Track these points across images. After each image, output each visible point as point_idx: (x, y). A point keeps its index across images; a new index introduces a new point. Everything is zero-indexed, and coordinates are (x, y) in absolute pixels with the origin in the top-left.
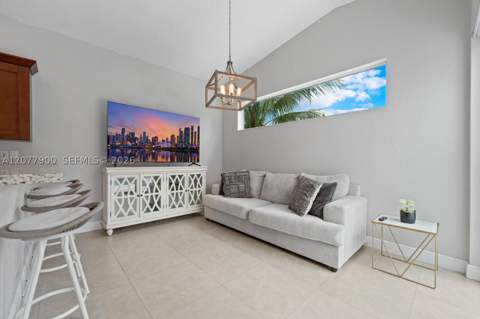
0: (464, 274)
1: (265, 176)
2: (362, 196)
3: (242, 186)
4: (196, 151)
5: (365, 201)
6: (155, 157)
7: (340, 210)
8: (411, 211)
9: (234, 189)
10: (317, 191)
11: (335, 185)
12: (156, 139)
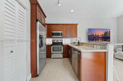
4: (109, 38)
12: (98, 35)
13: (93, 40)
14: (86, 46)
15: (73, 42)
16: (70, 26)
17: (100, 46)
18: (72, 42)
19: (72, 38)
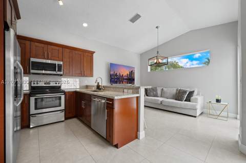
0: (236, 118)
1: (163, 89)
2: (202, 95)
3: (155, 93)
4: (134, 80)
5: (203, 97)
6: (123, 82)
7: (197, 99)
8: (219, 99)
9: (152, 94)
10: (187, 93)
11: (194, 91)
12: (123, 75)
13: (116, 82)
14: (112, 91)
15: (85, 85)
16: (80, 53)
17: (131, 90)
18: (83, 86)
19: (83, 76)
